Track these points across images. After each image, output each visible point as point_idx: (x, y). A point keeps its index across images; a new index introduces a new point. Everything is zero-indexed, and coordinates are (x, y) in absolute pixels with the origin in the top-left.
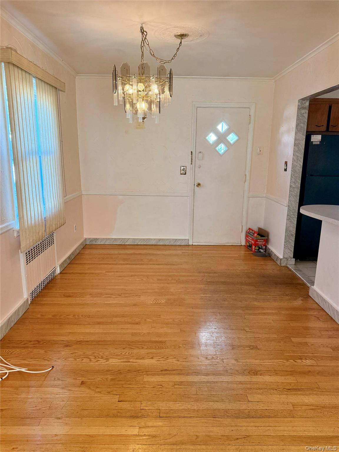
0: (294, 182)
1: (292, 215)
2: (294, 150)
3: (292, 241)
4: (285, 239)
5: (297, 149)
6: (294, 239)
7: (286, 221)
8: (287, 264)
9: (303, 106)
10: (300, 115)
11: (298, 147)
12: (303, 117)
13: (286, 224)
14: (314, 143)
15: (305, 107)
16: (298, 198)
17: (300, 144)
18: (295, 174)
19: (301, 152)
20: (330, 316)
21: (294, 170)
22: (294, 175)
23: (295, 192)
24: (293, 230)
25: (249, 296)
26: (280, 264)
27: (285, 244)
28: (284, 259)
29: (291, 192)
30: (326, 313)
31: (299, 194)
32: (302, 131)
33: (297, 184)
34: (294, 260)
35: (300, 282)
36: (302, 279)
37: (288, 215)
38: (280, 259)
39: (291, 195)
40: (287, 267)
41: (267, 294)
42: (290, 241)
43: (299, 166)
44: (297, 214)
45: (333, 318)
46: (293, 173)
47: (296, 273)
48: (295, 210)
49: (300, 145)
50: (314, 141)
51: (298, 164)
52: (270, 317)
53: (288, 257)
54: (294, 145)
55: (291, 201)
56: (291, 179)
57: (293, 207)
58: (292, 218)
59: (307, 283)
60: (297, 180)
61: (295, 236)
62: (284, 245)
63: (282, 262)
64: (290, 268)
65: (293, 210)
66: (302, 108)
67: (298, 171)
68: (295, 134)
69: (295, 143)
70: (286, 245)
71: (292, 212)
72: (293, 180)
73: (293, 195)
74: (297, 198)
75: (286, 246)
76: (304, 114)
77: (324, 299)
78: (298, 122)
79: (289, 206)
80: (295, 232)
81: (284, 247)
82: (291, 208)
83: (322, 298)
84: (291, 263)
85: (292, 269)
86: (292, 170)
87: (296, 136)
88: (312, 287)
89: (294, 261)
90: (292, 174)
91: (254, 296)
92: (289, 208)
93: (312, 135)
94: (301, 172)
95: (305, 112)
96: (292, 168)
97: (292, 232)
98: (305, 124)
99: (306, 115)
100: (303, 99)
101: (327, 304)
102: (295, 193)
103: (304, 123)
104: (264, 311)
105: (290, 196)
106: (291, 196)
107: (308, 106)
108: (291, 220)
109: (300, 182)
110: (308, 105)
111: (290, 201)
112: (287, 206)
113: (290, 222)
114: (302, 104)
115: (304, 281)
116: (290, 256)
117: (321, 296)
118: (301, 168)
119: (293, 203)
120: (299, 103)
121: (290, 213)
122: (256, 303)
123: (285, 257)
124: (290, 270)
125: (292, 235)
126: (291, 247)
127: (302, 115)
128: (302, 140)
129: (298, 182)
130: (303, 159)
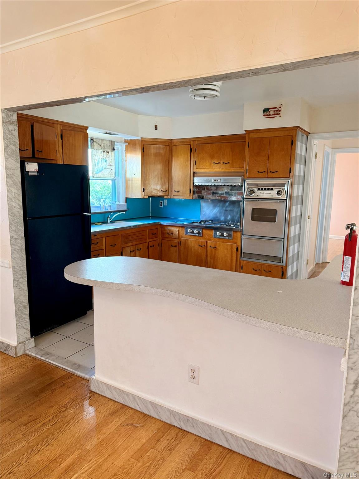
0: (15, 231)
1: (20, 278)
2: (8, 183)
3: (26, 314)
4: (16, 316)
5: (12, 183)
6: (27, 312)
7: (13, 290)
8: (25, 351)
9: (10, 119)
10: (7, 132)
11: (12, 179)
12: (12, 136)
13: (14, 294)
14: (30, 174)
15: (13, 122)
16: (24, 253)
17: (14, 175)
18: (15, 219)
19: (18, 187)
20: (139, 411)
21: (11, 213)
22: (13, 221)
23: (19, 245)
24: (25, 299)
25: (15, 449)
26: (16, 354)
27: (17, 322)
28: (20, 345)
29: (13, 246)
30: (132, 409)
31: (24, 247)
32: (15, 156)
33: (19, 233)
34: (32, 341)
35: (63, 373)
36: (62, 368)
37: (14, 280)
38: (13, 348)
39: (14, 250)
40: (27, 355)
41: (39, 425)
42: (24, 316)
43: (18, 207)
44: (26, 276)
45: (147, 413)
46: (11, 217)
47: (47, 360)
48: (23, 271)
49: (14, 177)
50: (30, 171)
51: (16, 204)
52: (81, 473)
53: (24, 340)
54: (7, 177)
55: (16, 259)
56: (10, 227)
57: (19, 267)
58: (21, 282)
59: (73, 371)
60: (19, 227)
61: (28, 307)
62: (17, 325)
63: (17, 350)
64: (34, 355)
65: (21, 270)
66: (8, 122)
67: (18, 214)
68: (6, 161)
69: (8, 173)
70: (20, 324)
71: (20, 275)
72: (14, 228)
73: (16, 250)
74: (22, 253)
75: (19, 326)
76: (13, 132)
77: (124, 392)
78: (7, 143)
79: (13, 267)
80: (28, 302)
81: (17, 328)
82: (17, 268)
83: (118, 390)
84: (30, 347)
85: (38, 356)
86: (9, 214)
87: (7, 163)
88: (93, 377)
89: (34, 341)
90: (10, 219)
91: (23, 443)
92: (13, 269)
93: (26, 163)
94: (22, 216)
95: (13, 129)
96: (9, 211)
97: (24, 302)
98: (16, 146)
99: (16, 134)
100: (9, 110)
101: (131, 398)
102: (19, 247)
103: (15, 144)
104: (62, 466)
105: (13, 252)
106: (15, 252)
107: (16, 120)
108: (20, 285)
109: (23, 229)
110: (16, 118)
111: (14, 259)
112: (10, 268)
113: (19, 289)
114: (8, 116)
115: (68, 370)
116: (26, 338)
117: (115, 388)
118: (21, 209)
119: (19, 261)
120: (4, 115)
121: (17, 276)
122: (37, 458)
123: (20, 341)
124: (35, 359)
125: (25, 307)
126: (26, 325)
127: (10, 132)
128: (17, 170)
129: (20, 230)
130: (21, 196)
